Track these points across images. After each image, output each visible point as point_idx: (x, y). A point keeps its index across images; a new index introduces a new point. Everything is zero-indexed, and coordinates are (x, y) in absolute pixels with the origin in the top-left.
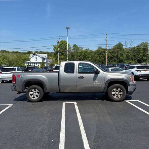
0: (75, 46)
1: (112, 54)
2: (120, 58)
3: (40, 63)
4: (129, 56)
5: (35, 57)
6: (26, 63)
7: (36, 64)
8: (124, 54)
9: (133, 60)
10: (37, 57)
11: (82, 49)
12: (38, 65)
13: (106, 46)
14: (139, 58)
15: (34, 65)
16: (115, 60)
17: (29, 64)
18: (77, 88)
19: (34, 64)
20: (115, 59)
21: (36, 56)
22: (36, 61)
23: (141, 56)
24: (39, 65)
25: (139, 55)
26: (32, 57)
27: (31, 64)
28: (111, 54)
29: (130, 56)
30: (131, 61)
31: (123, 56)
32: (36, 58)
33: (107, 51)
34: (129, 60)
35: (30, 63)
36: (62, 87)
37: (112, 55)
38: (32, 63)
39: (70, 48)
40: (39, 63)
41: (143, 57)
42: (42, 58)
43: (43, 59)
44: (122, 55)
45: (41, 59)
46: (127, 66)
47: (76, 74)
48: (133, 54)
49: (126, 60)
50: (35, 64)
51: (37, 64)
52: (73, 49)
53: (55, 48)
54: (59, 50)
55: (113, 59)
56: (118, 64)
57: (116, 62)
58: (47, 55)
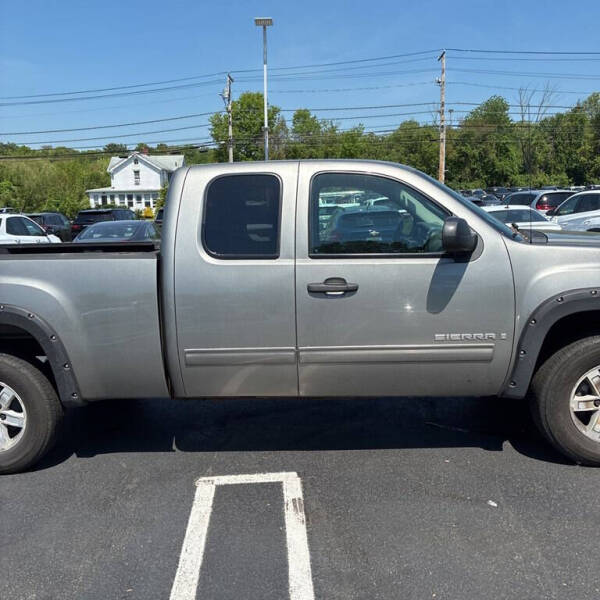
0: (301, 116)
1: (463, 148)
2: (493, 165)
3: (154, 194)
4: (533, 156)
5: (132, 167)
6: (96, 198)
7: (139, 199)
8: (515, 148)
9: (552, 171)
10: (140, 167)
11: (333, 129)
12: (148, 204)
13: (442, 113)
14: (577, 161)
15: (131, 204)
16: (474, 175)
17: (109, 201)
18: (306, 371)
19: (130, 197)
20: (473, 170)
21: (136, 162)
22: (137, 184)
23: (583, 153)
24: (152, 205)
25: (578, 151)
26: (117, 170)
27: (117, 201)
28: (458, 147)
29: (540, 157)
30: (541, 177)
31: (508, 156)
32: (137, 173)
33: (443, 136)
34: (533, 172)
35: (112, 197)
36: (189, 365)
37: (460, 151)
38: (122, 195)
39: (283, 124)
40: (148, 194)
41: (592, 158)
42: (163, 170)
43: (166, 177)
44: (503, 151)
45: (158, 175)
46: (545, 199)
47: (291, 262)
48: (549, 147)
49: (521, 173)
50: (134, 200)
51: (143, 200)
52: (294, 131)
53: (218, 125)
54: (231, 133)
55: (468, 170)
56: (488, 191)
57: (478, 182)
58: (182, 157)
